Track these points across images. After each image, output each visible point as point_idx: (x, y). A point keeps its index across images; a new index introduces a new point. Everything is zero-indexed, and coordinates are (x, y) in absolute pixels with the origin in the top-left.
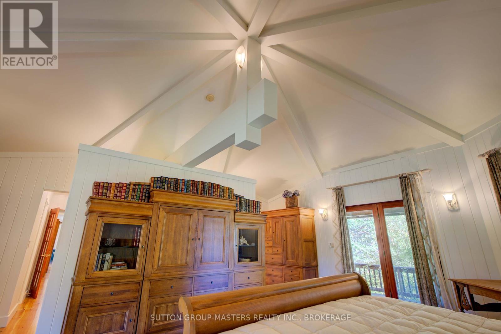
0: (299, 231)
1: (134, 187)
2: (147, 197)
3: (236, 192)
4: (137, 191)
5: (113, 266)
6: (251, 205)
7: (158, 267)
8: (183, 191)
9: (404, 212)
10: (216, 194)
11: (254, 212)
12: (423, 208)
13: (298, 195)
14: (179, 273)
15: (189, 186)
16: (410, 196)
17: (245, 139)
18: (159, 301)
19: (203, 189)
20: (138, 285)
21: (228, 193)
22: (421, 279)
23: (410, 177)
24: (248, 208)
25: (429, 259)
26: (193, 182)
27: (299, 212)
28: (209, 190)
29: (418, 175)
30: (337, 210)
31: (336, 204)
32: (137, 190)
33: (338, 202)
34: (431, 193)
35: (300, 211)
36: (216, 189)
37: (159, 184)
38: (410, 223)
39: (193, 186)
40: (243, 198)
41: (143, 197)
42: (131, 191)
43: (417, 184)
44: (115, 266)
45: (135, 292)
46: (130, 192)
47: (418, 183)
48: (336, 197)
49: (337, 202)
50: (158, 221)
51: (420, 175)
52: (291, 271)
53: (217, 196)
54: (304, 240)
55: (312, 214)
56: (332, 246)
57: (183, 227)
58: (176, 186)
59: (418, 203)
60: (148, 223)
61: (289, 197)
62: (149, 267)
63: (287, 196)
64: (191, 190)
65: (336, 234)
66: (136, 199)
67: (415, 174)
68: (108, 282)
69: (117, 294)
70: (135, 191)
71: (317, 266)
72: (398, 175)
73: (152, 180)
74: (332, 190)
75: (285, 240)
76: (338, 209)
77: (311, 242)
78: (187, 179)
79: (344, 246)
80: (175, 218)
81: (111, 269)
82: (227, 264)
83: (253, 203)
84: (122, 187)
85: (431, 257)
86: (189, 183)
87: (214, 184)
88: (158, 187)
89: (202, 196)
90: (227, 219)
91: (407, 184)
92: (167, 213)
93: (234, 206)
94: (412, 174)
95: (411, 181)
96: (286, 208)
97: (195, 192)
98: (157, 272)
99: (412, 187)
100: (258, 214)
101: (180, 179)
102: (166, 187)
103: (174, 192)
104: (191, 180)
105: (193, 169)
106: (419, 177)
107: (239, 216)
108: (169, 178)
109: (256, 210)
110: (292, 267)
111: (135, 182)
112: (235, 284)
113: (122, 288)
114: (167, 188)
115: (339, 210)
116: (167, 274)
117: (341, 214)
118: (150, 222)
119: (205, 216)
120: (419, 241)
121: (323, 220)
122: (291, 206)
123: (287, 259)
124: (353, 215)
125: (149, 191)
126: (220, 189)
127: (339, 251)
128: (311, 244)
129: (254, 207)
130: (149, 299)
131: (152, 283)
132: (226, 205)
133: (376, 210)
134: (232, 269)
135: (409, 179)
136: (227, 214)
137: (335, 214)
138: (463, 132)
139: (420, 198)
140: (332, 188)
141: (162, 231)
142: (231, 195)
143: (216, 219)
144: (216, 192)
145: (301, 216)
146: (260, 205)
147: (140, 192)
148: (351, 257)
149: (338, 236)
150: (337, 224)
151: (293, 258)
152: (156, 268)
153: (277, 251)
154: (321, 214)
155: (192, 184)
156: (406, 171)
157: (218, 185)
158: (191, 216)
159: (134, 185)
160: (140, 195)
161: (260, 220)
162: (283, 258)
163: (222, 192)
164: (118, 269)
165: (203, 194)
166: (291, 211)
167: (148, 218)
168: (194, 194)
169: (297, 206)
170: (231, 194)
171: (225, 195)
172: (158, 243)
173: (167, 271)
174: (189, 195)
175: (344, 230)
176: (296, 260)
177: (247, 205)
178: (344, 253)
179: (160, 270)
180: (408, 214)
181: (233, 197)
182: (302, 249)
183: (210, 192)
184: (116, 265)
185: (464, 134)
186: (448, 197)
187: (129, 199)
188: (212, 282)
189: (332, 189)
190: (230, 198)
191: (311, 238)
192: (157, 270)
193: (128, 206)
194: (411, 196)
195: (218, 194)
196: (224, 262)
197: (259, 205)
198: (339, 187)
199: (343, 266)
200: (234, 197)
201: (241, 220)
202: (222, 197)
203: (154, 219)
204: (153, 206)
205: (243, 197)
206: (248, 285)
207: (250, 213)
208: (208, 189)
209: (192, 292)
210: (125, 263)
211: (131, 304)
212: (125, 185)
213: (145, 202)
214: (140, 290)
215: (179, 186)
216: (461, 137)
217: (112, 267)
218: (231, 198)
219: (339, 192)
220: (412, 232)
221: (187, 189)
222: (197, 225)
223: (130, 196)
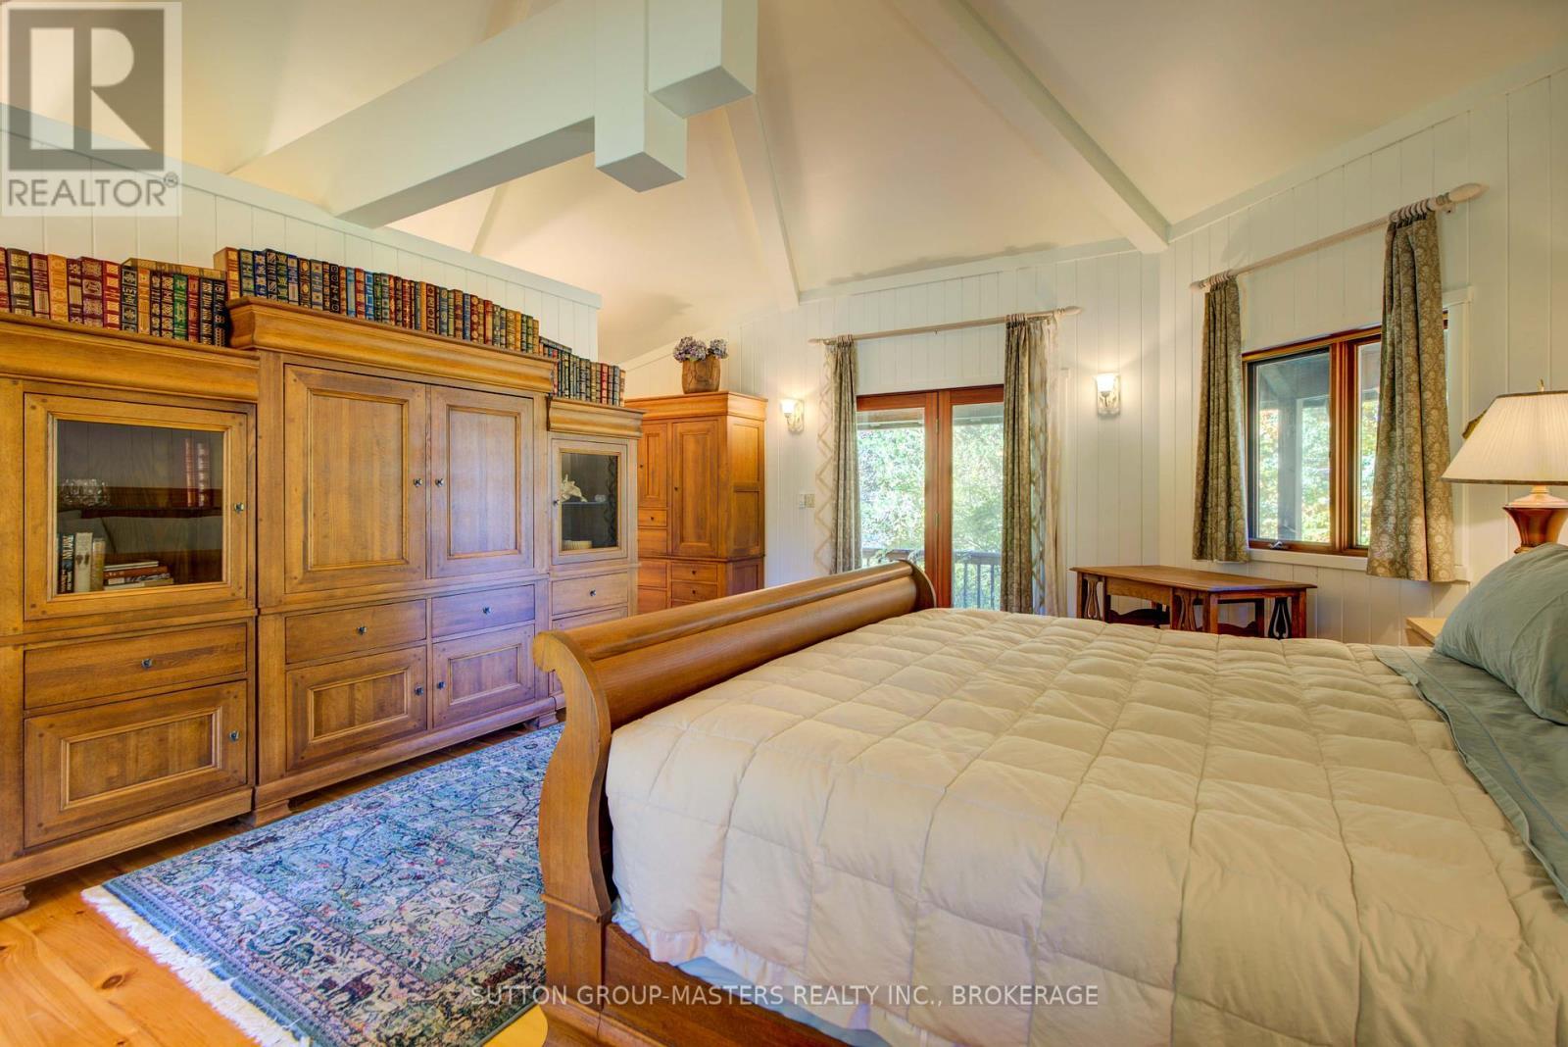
0: (724, 462)
1: (156, 281)
2: (220, 325)
3: (544, 332)
4: (173, 300)
5: (113, 577)
6: (594, 377)
7: (304, 573)
8: (360, 313)
9: (1002, 416)
10: (482, 333)
11: (604, 400)
12: (1046, 406)
13: (723, 355)
14: (380, 587)
15: (382, 297)
16: (1023, 374)
17: (641, 150)
18: (322, 672)
19: (435, 311)
20: (242, 631)
21: (522, 333)
22: (1010, 574)
23: (1032, 324)
24: (587, 387)
25: (1035, 529)
26: (395, 284)
27: (726, 406)
28: (456, 317)
29: (1051, 321)
30: (833, 405)
31: (833, 389)
32: (173, 296)
33: (838, 381)
34: (1070, 371)
35: (730, 403)
36: (481, 316)
37: (264, 279)
38: (1011, 443)
39: (396, 299)
40: (569, 355)
41: (204, 325)
42: (144, 299)
43: (1045, 347)
44: (118, 576)
45: (232, 652)
46: (140, 301)
47: (1046, 342)
48: (833, 366)
49: (836, 382)
50: (284, 417)
51: (1055, 320)
52: (694, 572)
53: (486, 341)
54: (735, 486)
55: (758, 415)
56: (809, 502)
57: (378, 443)
58: (332, 295)
59: (1038, 394)
60: (244, 426)
61: (694, 359)
62: (271, 575)
63: (688, 356)
64: (391, 312)
65: (821, 473)
66: (173, 331)
67: (1045, 318)
68: (122, 627)
69: (165, 663)
70: (161, 297)
71: (763, 555)
72: (1005, 316)
73: (228, 261)
74: (824, 346)
75: (676, 489)
76: (836, 402)
77: (754, 491)
78: (372, 271)
79: (841, 501)
80: (345, 412)
81: (106, 588)
82: (528, 558)
83: (602, 372)
84: (102, 279)
85: (1038, 524)
86: (382, 286)
87: (472, 296)
88: (262, 290)
89: (431, 335)
90: (524, 420)
91: (1022, 343)
92: (316, 392)
93: (547, 379)
94: (1038, 318)
95: (1033, 335)
96: (682, 393)
97: (408, 320)
98: (302, 588)
99: (1032, 351)
100: (614, 407)
101: (346, 269)
102: (294, 295)
103: (328, 313)
104: (390, 277)
105: (378, 233)
106: (1052, 326)
107: (560, 413)
108: (300, 261)
109: (611, 395)
110: (693, 561)
111: (157, 263)
112: (556, 611)
113: (182, 643)
114: (296, 299)
115: (840, 404)
116: (338, 592)
117: (843, 416)
118: (252, 421)
119: (451, 408)
120: (1024, 486)
121: (790, 431)
122: (701, 387)
123: (682, 540)
124: (871, 419)
125: (223, 303)
126: (493, 318)
127: (828, 515)
128: (751, 499)
129: (605, 385)
130: (287, 671)
131: (289, 624)
132: (519, 375)
133: (935, 408)
134: (544, 571)
135: (1029, 329)
136: (524, 404)
137: (826, 416)
138: (1172, 216)
139: (1044, 382)
140: (824, 340)
141: (305, 455)
142: (530, 341)
143: (489, 419)
144: (481, 328)
145: (730, 420)
146: (622, 381)
147: (187, 303)
148: (855, 530)
149: (829, 477)
150: (829, 444)
151: (699, 538)
152: (300, 577)
153: (652, 518)
154: (787, 416)
155: (393, 292)
156: (1024, 308)
157: (486, 303)
158: (402, 405)
159: (154, 273)
160: (187, 315)
161: (625, 427)
162: (670, 537)
163: (501, 328)
164: (136, 585)
165: (437, 328)
166: (700, 401)
167: (243, 406)
168: (404, 325)
169: (717, 389)
170: (530, 338)
171: (511, 338)
172: (295, 494)
173: (339, 584)
174: (381, 328)
175: (845, 459)
176: (711, 543)
177: (581, 377)
178: (841, 521)
179: (314, 580)
180: (1011, 422)
181: (536, 350)
182: (728, 511)
183: (459, 324)
184: (121, 573)
185: (1173, 223)
186: (1106, 383)
187: (141, 328)
188: (486, 610)
189: (825, 343)
190: (527, 351)
191: (751, 481)
192: (301, 583)
193: (150, 357)
194: (1027, 376)
195: (489, 334)
196: (520, 552)
197: (617, 381)
198: (846, 340)
199: (834, 554)
200: (541, 350)
201: (567, 423)
202: (501, 344)
203: (266, 412)
204: (257, 363)
205: (570, 349)
206: (590, 611)
207: (591, 403)
208: (451, 313)
209: (429, 641)
210: (160, 565)
211: (225, 688)
212: (115, 270)
213: (213, 343)
214: (252, 645)
215: (344, 295)
216: (1164, 229)
217: (110, 582)
218: (530, 351)
219: (844, 354)
220: (1010, 466)
221: (374, 308)
222: (428, 437)
223: (143, 319)
